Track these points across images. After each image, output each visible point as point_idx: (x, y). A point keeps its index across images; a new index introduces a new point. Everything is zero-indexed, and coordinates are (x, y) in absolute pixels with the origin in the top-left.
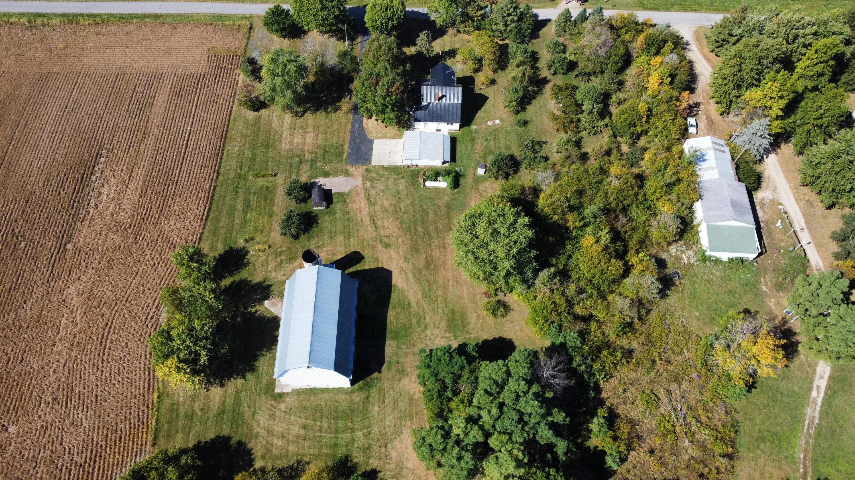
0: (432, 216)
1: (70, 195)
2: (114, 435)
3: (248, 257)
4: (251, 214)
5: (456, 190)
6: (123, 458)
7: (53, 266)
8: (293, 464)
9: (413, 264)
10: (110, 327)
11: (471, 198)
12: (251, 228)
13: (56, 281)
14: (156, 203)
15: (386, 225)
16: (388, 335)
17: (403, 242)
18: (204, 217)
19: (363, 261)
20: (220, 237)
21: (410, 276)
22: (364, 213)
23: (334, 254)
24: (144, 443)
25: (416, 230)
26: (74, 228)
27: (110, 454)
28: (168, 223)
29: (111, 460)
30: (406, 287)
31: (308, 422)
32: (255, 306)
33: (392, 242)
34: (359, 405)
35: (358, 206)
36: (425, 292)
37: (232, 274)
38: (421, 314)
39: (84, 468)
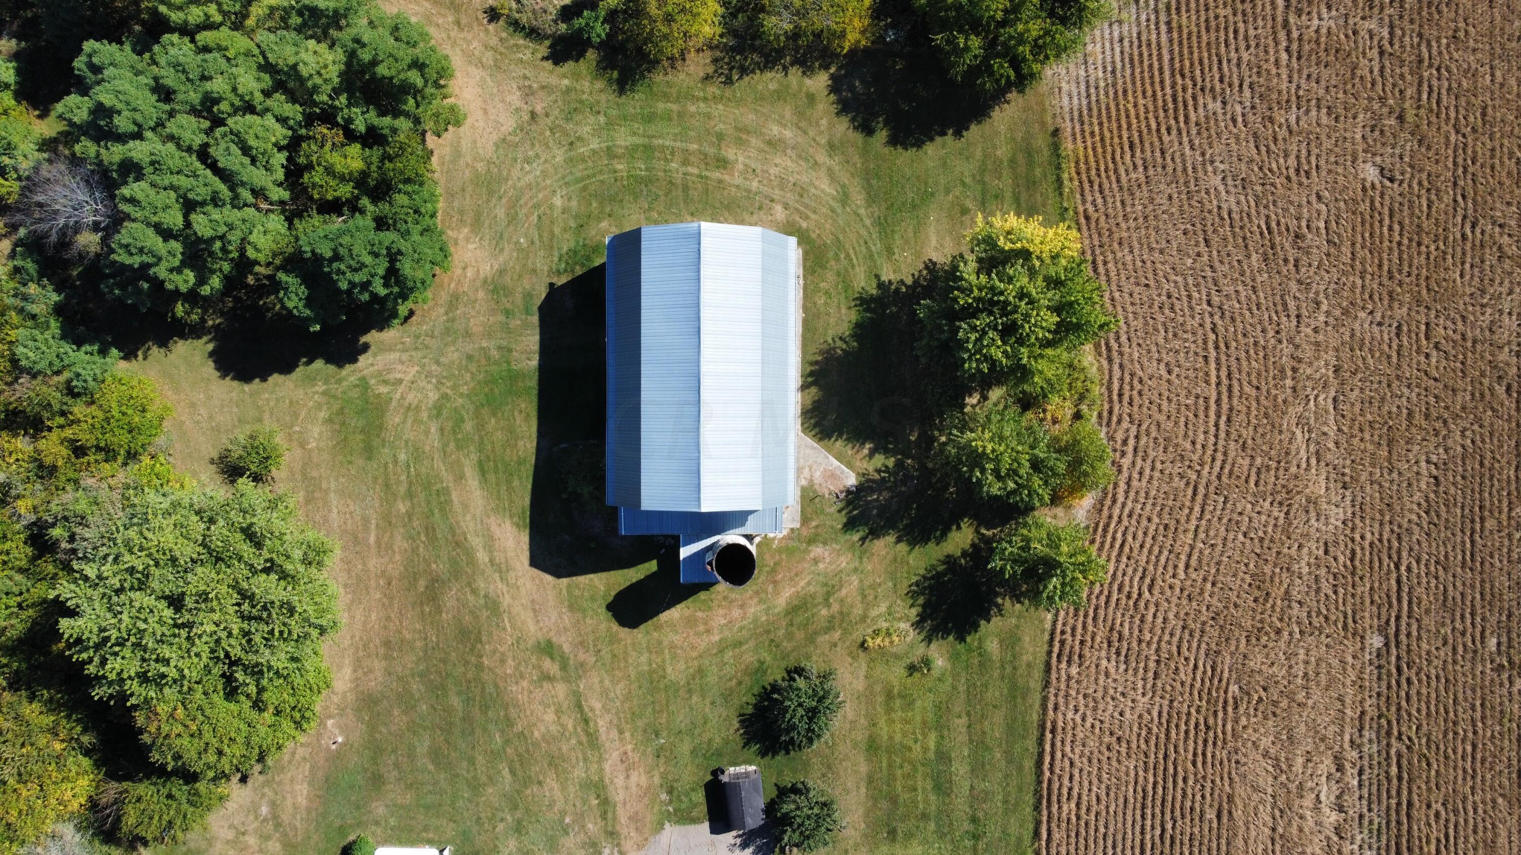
0: (423, 746)
1: (1415, 797)
2: (1149, 154)
3: (914, 612)
4: (925, 750)
5: (352, 838)
6: (1117, 105)
7: (1399, 582)
8: (741, 78)
9: (474, 592)
10: (1218, 416)
11: (309, 810)
12: (919, 703)
13: (1380, 540)
14: (1185, 780)
15: (550, 717)
16: (533, 383)
17: (503, 661)
18: (1049, 736)
19: (610, 599)
20: (996, 674)
21: (482, 556)
22: (615, 755)
23: (690, 622)
24: (1078, 136)
25: (468, 701)
26: (1379, 695)
27: (1147, 112)
28: (1140, 716)
29: (1141, 101)
30: (492, 521)
31: (717, 175)
32: (879, 471)
33: (534, 660)
34: (601, 212)
35: (634, 778)
36: (442, 509)
37: (949, 561)
38: (452, 445)
39: (1195, 85)
